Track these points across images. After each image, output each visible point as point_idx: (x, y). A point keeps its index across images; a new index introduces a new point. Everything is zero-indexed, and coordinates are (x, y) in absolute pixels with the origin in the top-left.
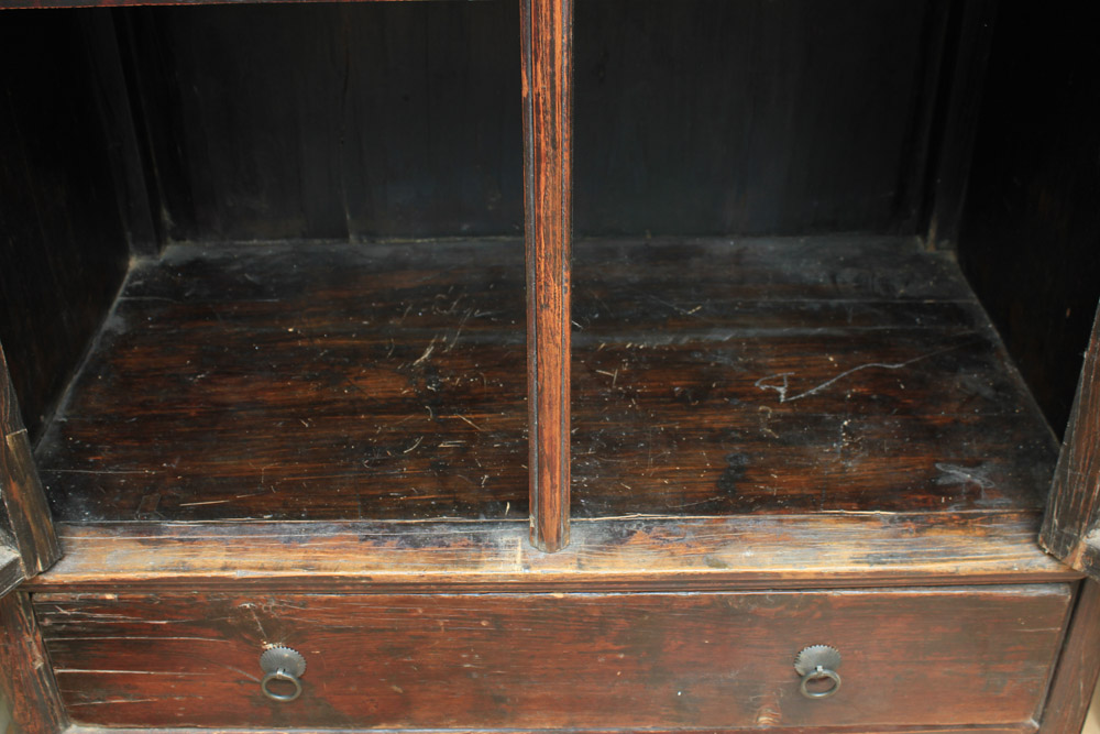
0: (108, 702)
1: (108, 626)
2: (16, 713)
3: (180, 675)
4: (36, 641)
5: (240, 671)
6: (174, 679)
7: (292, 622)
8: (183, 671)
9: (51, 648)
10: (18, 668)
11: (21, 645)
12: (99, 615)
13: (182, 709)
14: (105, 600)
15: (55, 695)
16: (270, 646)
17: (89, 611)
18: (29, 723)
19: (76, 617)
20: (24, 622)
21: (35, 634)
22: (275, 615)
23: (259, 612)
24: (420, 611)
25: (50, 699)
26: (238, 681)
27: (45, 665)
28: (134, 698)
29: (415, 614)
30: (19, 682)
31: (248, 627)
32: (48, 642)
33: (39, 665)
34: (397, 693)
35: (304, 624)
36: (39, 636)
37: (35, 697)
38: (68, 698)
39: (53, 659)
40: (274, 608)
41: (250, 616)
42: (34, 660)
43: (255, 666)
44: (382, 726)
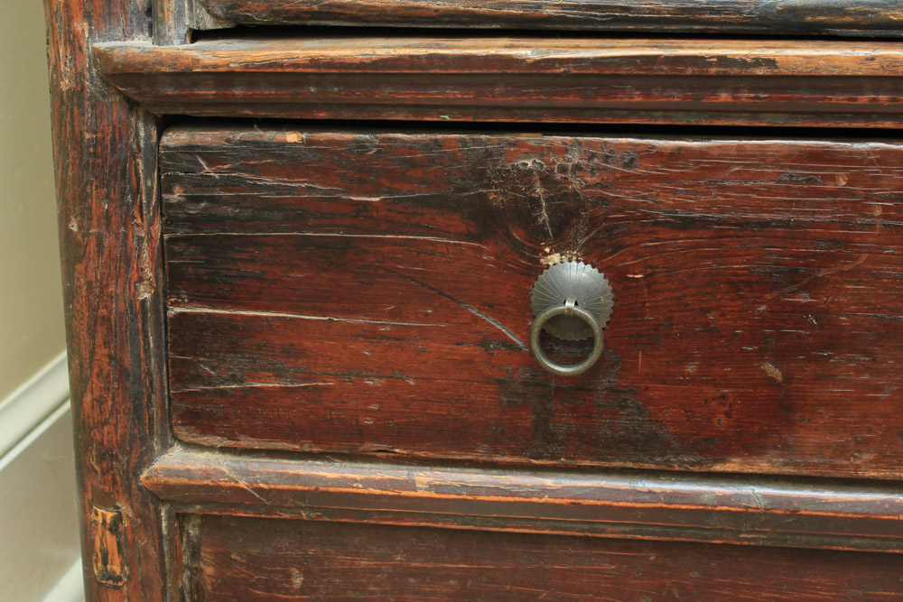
0: (247, 385)
1: (277, 206)
2: (88, 398)
3: (386, 326)
4: (150, 239)
5: (490, 320)
6: (371, 335)
7: (604, 200)
8: (392, 315)
9: (173, 255)
10: (112, 289)
11: (126, 235)
12: (269, 181)
13: (374, 407)
14: (283, 145)
15: (160, 368)
16: (556, 257)
17: (251, 170)
18: (106, 423)
19: (227, 184)
20: (138, 191)
21: (151, 224)
22: (575, 184)
23: (546, 179)
24: (842, 183)
25: (149, 374)
26: (484, 344)
27: (155, 297)
28: (295, 378)
29: (830, 186)
30: (106, 320)
31: (524, 212)
32: (170, 240)
33: (145, 294)
34: (771, 382)
35: (625, 205)
36: (157, 227)
37: (128, 360)
38: (180, 374)
39: (174, 280)
40: (577, 168)
41: (530, 186)
42: (141, 280)
43: (522, 310)
44: (733, 466)
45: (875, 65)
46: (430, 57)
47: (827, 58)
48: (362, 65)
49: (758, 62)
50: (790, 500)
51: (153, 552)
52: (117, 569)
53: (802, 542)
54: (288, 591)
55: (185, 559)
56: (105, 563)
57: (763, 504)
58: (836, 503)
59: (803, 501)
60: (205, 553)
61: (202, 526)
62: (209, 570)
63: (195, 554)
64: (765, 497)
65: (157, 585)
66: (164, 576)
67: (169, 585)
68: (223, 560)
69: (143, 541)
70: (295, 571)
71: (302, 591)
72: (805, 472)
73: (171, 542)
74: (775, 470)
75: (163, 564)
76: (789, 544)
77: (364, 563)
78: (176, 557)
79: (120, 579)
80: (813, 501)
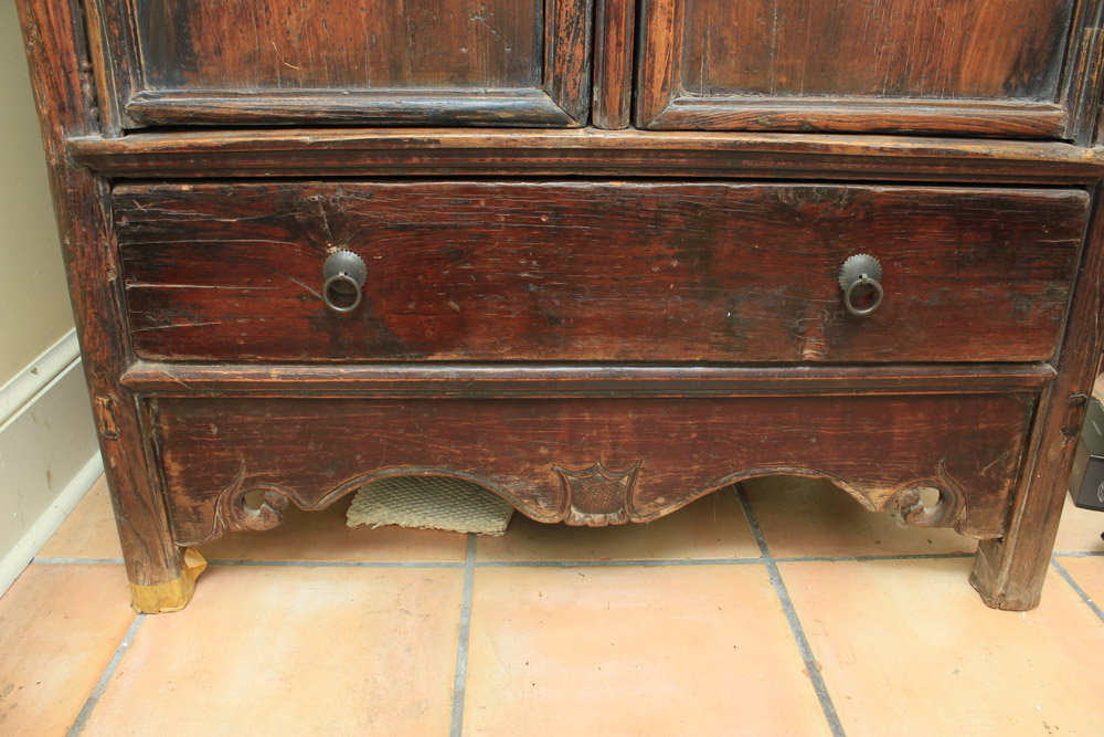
0: (173, 326)
1: (180, 226)
2: (86, 337)
3: (246, 290)
4: (112, 247)
5: (302, 284)
6: (239, 295)
7: (357, 217)
8: (249, 284)
9: (125, 255)
10: (92, 276)
11: (97, 246)
12: (174, 212)
13: (244, 334)
14: (181, 192)
15: (125, 318)
16: (335, 249)
17: (164, 206)
18: (97, 350)
19: (152, 215)
20: (101, 221)
21: (111, 238)
22: (342, 209)
23: (326, 207)
24: (483, 204)
25: (119, 322)
26: (300, 297)
27: (118, 279)
28: (199, 321)
29: (476, 206)
30: (91, 293)
31: (313, 225)
32: (123, 247)
33: (112, 278)
34: (454, 311)
35: (370, 220)
36: (115, 240)
37: (106, 315)
38: (137, 321)
39: (127, 270)
40: (342, 199)
41: (318, 211)
42: (108, 270)
43: (317, 276)
44: (437, 357)
45: (491, 142)
46: (254, 142)
47: (466, 139)
48: (217, 147)
49: (430, 141)
50: (470, 373)
51: (132, 420)
52: (113, 429)
53: (478, 395)
54: (210, 436)
55: (152, 422)
56: (106, 426)
57: (455, 376)
58: (494, 374)
59: (476, 373)
60: (163, 418)
61: (159, 404)
62: (166, 427)
63: (157, 419)
64: (457, 372)
65: (137, 437)
66: (140, 432)
67: (144, 436)
68: (173, 422)
69: (126, 414)
70: (213, 426)
71: (217, 436)
72: (475, 358)
73: (142, 413)
74: (460, 358)
75: (139, 425)
76: (472, 396)
77: (250, 419)
78: (147, 421)
79: (115, 435)
80: (482, 373)
